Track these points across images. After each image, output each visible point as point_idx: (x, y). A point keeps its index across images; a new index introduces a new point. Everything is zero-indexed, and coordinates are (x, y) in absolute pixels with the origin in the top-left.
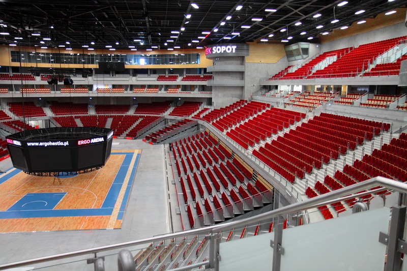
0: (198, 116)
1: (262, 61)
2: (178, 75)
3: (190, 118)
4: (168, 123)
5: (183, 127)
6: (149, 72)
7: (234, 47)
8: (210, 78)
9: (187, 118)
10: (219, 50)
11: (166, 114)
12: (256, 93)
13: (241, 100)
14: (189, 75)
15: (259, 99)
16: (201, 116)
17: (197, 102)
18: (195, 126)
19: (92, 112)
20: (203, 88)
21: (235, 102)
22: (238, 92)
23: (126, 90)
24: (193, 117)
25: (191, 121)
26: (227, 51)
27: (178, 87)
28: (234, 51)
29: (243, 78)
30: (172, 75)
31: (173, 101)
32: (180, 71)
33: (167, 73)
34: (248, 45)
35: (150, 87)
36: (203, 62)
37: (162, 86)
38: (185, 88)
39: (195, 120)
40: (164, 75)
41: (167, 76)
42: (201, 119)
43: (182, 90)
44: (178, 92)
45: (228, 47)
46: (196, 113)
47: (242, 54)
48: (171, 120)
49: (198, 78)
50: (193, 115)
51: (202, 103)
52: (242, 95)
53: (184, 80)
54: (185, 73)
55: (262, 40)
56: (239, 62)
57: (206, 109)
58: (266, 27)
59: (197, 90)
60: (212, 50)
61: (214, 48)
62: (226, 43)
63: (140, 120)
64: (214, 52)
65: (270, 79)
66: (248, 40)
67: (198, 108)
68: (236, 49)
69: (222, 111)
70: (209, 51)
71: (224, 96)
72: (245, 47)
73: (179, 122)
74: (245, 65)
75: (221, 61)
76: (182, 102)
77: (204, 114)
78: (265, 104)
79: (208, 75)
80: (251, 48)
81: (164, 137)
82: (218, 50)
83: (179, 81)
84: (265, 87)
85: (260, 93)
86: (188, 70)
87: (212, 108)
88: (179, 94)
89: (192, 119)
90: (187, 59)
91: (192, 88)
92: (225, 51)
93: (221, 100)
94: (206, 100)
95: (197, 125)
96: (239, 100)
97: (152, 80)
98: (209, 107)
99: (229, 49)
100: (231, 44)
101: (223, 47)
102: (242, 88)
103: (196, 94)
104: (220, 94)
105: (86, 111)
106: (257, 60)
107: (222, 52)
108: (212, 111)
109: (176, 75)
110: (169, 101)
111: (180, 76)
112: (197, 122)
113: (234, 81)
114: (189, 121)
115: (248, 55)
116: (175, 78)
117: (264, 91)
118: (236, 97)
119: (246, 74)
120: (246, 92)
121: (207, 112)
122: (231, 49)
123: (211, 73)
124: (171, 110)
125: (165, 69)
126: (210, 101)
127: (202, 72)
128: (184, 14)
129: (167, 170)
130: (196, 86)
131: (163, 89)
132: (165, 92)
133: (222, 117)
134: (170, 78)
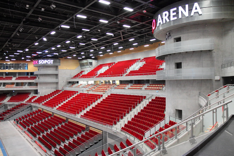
0: (30, 100)
1: (68, 69)
2: (13, 76)
3: (24, 102)
4: (7, 107)
5: (21, 108)
7: (52, 61)
8: (34, 78)
9: (22, 102)
10: (43, 62)
11: (6, 101)
12: (65, 86)
13: (57, 90)
14: (20, 76)
15: (69, 88)
16: (32, 101)
17: (27, 93)
18: (30, 107)
20: (30, 84)
21: (53, 92)
22: (55, 86)
24: (26, 102)
25: (26, 104)
26: (48, 63)
27: (13, 84)
28: (52, 63)
29: (57, 78)
30: (8, 76)
31: (9, 93)
32: (14, 74)
33: (4, 75)
34: (60, 60)
36: (31, 68)
37: (1, 83)
38: (18, 84)
39: (29, 103)
40: (2, 76)
41: (4, 77)
42: (32, 102)
43: (16, 86)
44: (14, 87)
45: (48, 60)
46: (28, 99)
47: (56, 64)
48: (10, 105)
49: (27, 78)
50: (26, 100)
51: (30, 93)
52: (57, 88)
53: (17, 79)
54: (17, 75)
55: (68, 58)
56: (55, 69)
57: (34, 97)
58: (74, 51)
59: (27, 85)
60: (38, 62)
61: (40, 61)
62: (48, 58)
64: (39, 63)
65: (72, 78)
66: (61, 57)
67: (29, 96)
69: (46, 97)
70: (36, 62)
71: (46, 88)
72: (58, 61)
73: (17, 106)
74: (58, 70)
75: (44, 68)
76: (16, 94)
77: (34, 100)
78: (75, 92)
79: (35, 76)
80: (61, 61)
81: (9, 116)
82: (41, 62)
83: (14, 80)
84: (70, 82)
85: (67, 86)
86: (20, 73)
87: (38, 96)
88: (14, 88)
89: (26, 103)
90: (17, 67)
91: (22, 84)
92: (46, 63)
93: (43, 91)
94: (33, 91)
95: (31, 106)
96: (55, 90)
98: (36, 95)
99: (49, 62)
100: (50, 59)
101: (45, 61)
102: (57, 83)
103: (26, 88)
104: (43, 87)
106: (65, 68)
107: (45, 63)
108: (39, 98)
109: (11, 76)
110: (6, 93)
111: (14, 77)
112: (31, 104)
113: (53, 80)
114: (24, 104)
115: (60, 65)
116: (11, 78)
117: (70, 85)
118: (54, 89)
119: (59, 75)
120: (59, 85)
121: (36, 98)
122: (50, 62)
123: (37, 75)
124: (8, 98)
125: (3, 73)
126: (36, 92)
127: (29, 74)
128: (34, 42)
129: (23, 135)
130: (26, 83)
131: (2, 85)
132: (4, 87)
133: (48, 100)
134: (7, 78)
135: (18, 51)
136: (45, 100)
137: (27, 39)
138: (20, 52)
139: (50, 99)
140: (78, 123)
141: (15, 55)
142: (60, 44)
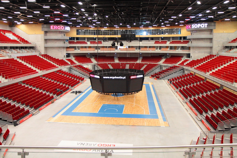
0: (183, 63)
1: (224, 32)
2: (167, 41)
3: (177, 65)
4: (162, 68)
5: (174, 70)
6: (149, 39)
7: (206, 24)
8: (187, 42)
9: (175, 65)
10: (196, 26)
11: (161, 62)
12: (221, 50)
13: (210, 55)
14: (174, 40)
15: (225, 54)
16: (185, 64)
17: (180, 56)
18: (182, 69)
19: (117, 61)
20: (183, 48)
21: (204, 57)
22: (209, 50)
23: (137, 49)
24: (179, 65)
25: (178, 67)
26: (202, 27)
27: (167, 47)
28: (206, 27)
29: (211, 42)
30: (163, 41)
31: (164, 55)
32: (168, 39)
33: (160, 39)
34: (215, 23)
35: (150, 47)
36: (184, 32)
37: (157, 47)
38: (171, 48)
39: (181, 66)
40: (158, 41)
41: (160, 41)
43: (170, 49)
44: (168, 50)
45: (202, 24)
46: (180, 62)
47: (211, 28)
48: (165, 66)
49: (180, 42)
50: (179, 63)
51: (183, 56)
52: (211, 52)
53: (171, 43)
54: (171, 39)
55: (225, 20)
56: (209, 33)
58: (234, 12)
59: (180, 49)
60: (191, 27)
61: (193, 25)
62: (201, 22)
63: (145, 66)
64: (192, 28)
65: (229, 42)
66: (216, 20)
67: (181, 60)
68: (207, 25)
69: (198, 61)
70: (189, 27)
71: (199, 53)
72: (213, 24)
73: (171, 67)
74: (213, 34)
75: (197, 32)
76: (170, 56)
77: (186, 63)
79: (187, 40)
80: (217, 24)
81: (164, 76)
83: (168, 44)
84: (227, 47)
85: (223, 51)
86: (173, 38)
87: (191, 60)
88: (168, 51)
89: (179, 66)
90: (171, 32)
91: (175, 48)
92: (200, 27)
93: (196, 55)
94: (186, 55)
95: (183, 69)
96: (209, 55)
97: (152, 43)
98: (188, 59)
99: (203, 26)
100: (204, 23)
101: (198, 24)
102: (211, 48)
103: (179, 51)
104: (196, 52)
105: (113, 60)
106: (221, 31)
107: (198, 27)
108: (191, 61)
110: (162, 55)
111: (168, 41)
112: (183, 67)
113: (207, 44)
114: (176, 66)
115: (215, 28)
116: (165, 42)
117: (227, 49)
118: (207, 53)
119: (214, 39)
120: (213, 50)
121: (188, 62)
122: (204, 26)
123: (190, 39)
124: (163, 60)
125: (159, 37)
126: (189, 56)
127: (182, 39)
128: (187, 7)
129: (175, 95)
130: (179, 47)
131: (158, 48)
132: (160, 50)
133: (200, 65)
134: (162, 42)
135: (172, 17)
136: (198, 64)
137: (181, 5)
138: (174, 18)
139: (202, 64)
140: (235, 92)
141: (169, 21)
142: (216, 5)
